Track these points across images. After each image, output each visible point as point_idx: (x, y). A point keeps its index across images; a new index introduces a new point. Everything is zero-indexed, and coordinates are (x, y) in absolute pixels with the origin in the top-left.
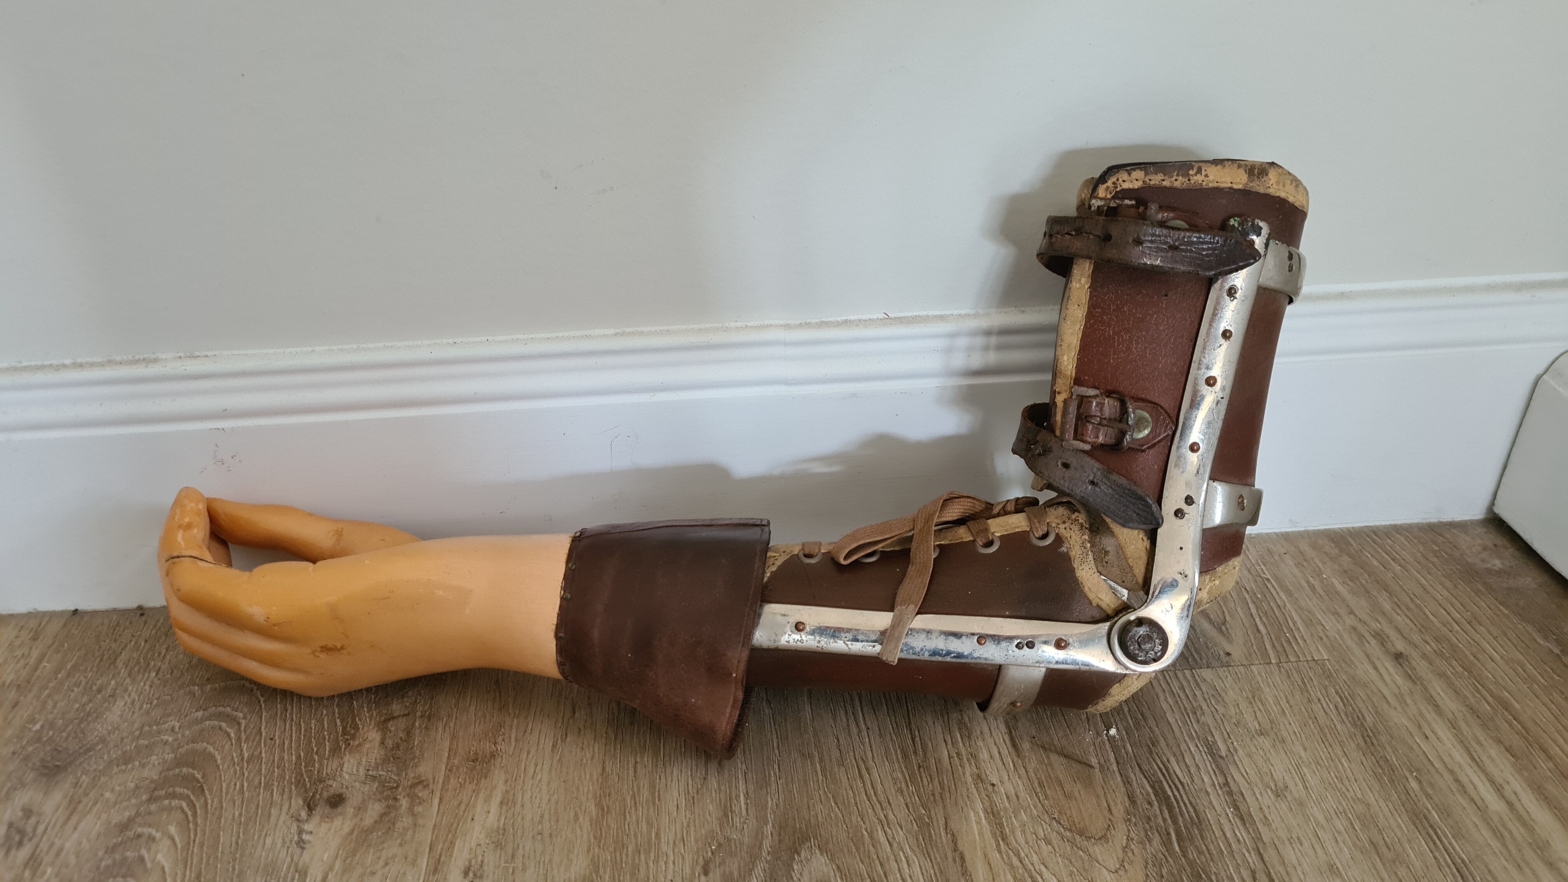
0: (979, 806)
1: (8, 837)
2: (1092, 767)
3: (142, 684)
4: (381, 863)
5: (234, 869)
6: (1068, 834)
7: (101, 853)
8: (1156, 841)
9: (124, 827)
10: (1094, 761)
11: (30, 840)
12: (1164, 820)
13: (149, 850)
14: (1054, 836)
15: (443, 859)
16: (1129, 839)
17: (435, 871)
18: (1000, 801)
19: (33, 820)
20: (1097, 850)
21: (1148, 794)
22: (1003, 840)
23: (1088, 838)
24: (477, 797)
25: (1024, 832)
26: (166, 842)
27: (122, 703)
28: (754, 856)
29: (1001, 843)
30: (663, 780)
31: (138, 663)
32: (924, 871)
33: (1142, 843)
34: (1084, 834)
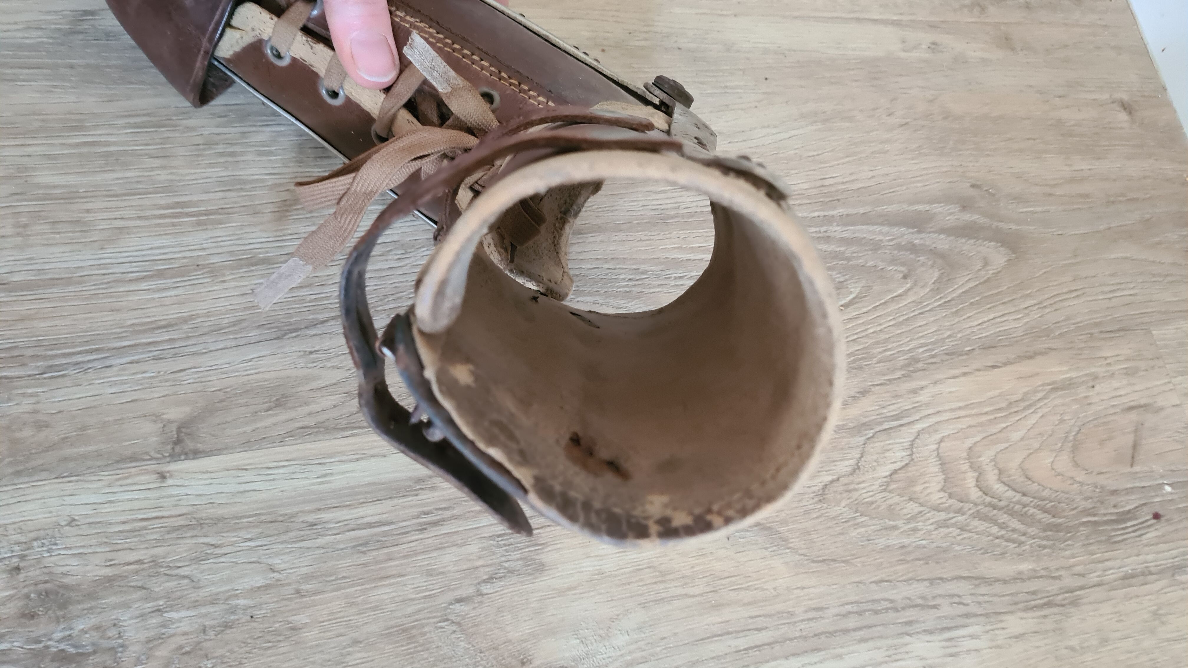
0: (1073, 374)
2: (1132, 465)
6: (1071, 438)
8: (1088, 504)
10: (1137, 468)
12: (1105, 515)
14: (1066, 427)
15: (940, 29)
16: (1082, 484)
18: (1082, 392)
20: (1065, 458)
21: (1123, 507)
22: (1053, 389)
23: (1073, 452)
24: (983, 43)
25: (1063, 405)
28: (992, 217)
29: (1050, 387)
30: (1027, 157)
32: (1013, 330)
33: (1081, 493)
34: (1075, 449)
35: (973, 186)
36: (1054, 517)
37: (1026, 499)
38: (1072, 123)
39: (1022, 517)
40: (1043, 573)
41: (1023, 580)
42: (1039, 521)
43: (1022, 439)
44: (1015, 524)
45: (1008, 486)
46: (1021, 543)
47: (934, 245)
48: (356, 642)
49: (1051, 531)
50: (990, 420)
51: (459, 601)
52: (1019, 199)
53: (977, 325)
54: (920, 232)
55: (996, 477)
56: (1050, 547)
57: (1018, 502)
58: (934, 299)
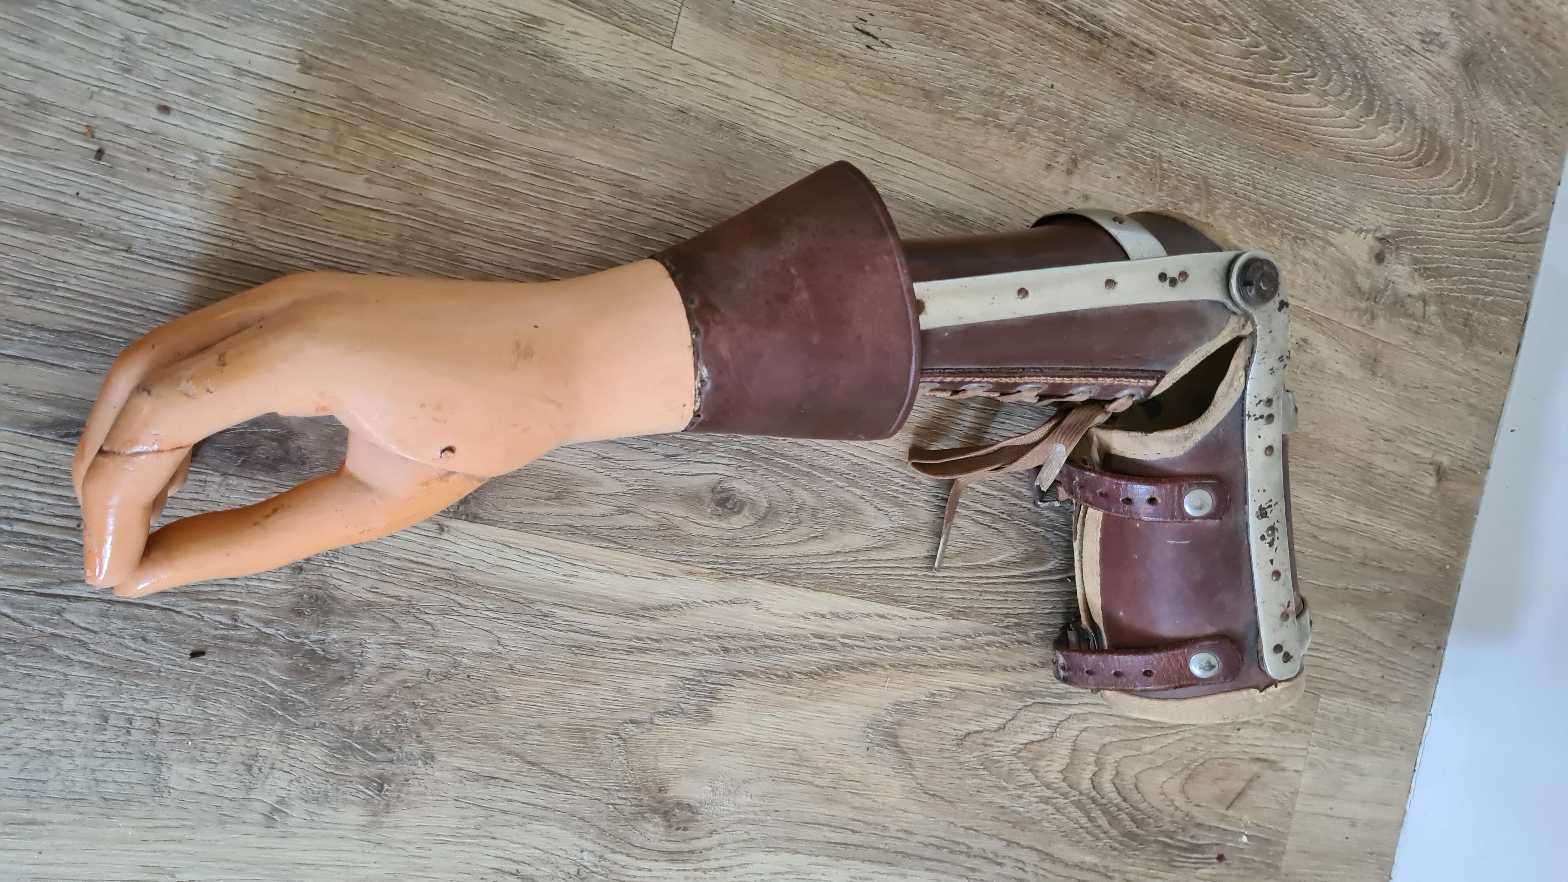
1: (1431, 33)
2: (1227, 809)
3: (1512, 124)
4: (1330, 284)
5: (1359, 185)
6: (1193, 767)
7: (1399, 96)
8: (1171, 828)
9: (1411, 111)
10: (1231, 812)
11: (1424, 48)
12: (1180, 841)
13: (1390, 128)
14: (1194, 755)
15: (1318, 326)
16: (1177, 808)
17: (1312, 320)
19: (1436, 49)
20: (1177, 782)
21: (1199, 840)
23: (1186, 779)
24: (1350, 357)
25: (1204, 736)
26: (1391, 139)
27: (1501, 110)
30: (1318, 492)
31: (1529, 121)
33: (1172, 816)
34: (1190, 778)
36: (1137, 827)
37: (1124, 805)
38: (1380, 471)
39: (1112, 818)
40: (1101, 869)
41: (1082, 869)
42: (1124, 827)
43: (1151, 753)
44: (1103, 822)
45: (1117, 789)
46: (1098, 839)
48: (540, 726)
49: (1128, 838)
50: (1135, 727)
51: (633, 722)
55: (1111, 777)
56: (1120, 851)
57: (1116, 805)
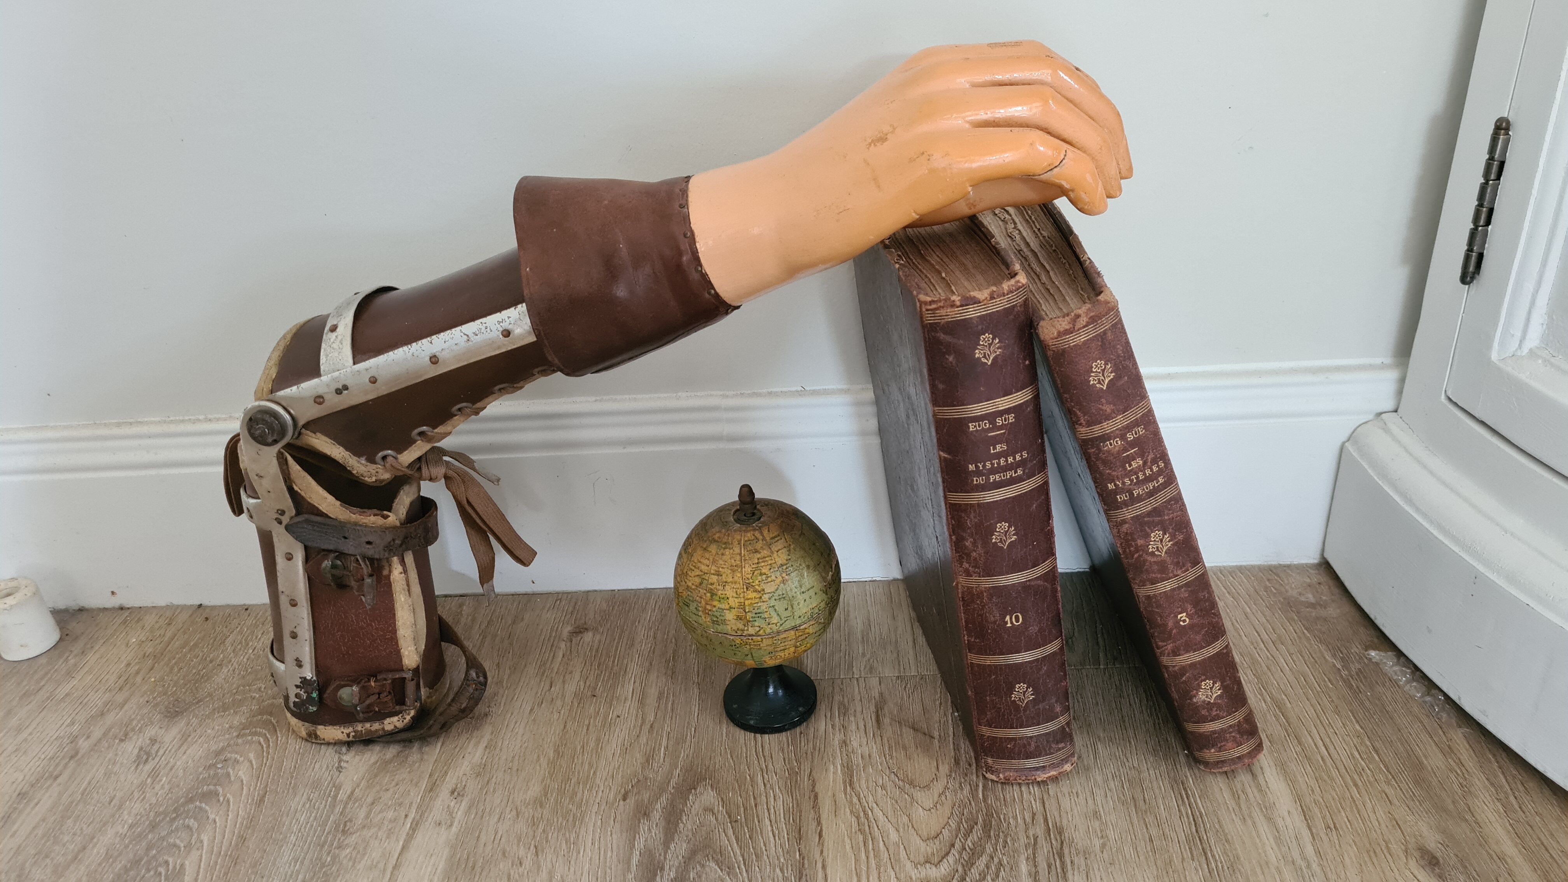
0: (838, 762)
1: (138, 756)
2: (933, 737)
3: (242, 657)
4: (394, 783)
5: (291, 783)
6: (901, 783)
7: (201, 769)
8: (966, 790)
9: (218, 753)
10: (936, 734)
11: (154, 759)
13: (234, 769)
14: (889, 785)
15: (438, 782)
16: (946, 788)
17: (431, 790)
18: (857, 760)
19: (156, 746)
20: (919, 795)
22: (850, 785)
23: (914, 787)
24: (469, 742)
25: (867, 781)
26: (247, 764)
27: (226, 670)
28: (662, 790)
29: (848, 787)
30: (607, 736)
31: (241, 643)
32: (785, 805)
33: (955, 791)
34: (911, 783)
35: (624, 799)
36: (976, 824)
37: (958, 845)
38: (582, 683)
39: (975, 853)
40: (1030, 851)
41: (1037, 872)
42: (980, 839)
43: (898, 831)
44: (982, 862)
45: (943, 858)
46: (1000, 863)
47: (680, 858)
49: (990, 831)
50: (875, 856)
52: (649, 759)
53: (775, 839)
54: (662, 869)
55: (934, 868)
56: (1006, 836)
57: (960, 854)
58: (739, 875)
